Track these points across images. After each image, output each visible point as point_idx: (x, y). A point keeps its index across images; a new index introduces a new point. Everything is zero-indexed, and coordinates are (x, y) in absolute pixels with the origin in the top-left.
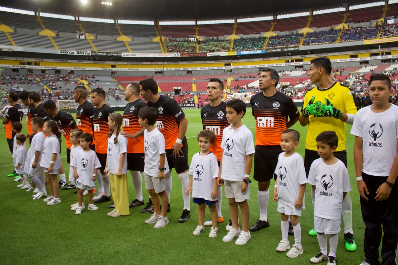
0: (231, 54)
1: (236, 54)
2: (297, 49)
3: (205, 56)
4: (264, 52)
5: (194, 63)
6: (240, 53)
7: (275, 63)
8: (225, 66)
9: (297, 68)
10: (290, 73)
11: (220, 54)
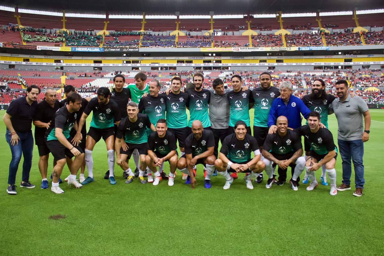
0: (65, 50)
1: (70, 51)
2: (137, 50)
3: (34, 49)
4: (102, 50)
5: (18, 56)
6: (75, 49)
7: (111, 63)
8: (55, 62)
9: (134, 70)
10: (128, 74)
11: (52, 48)
